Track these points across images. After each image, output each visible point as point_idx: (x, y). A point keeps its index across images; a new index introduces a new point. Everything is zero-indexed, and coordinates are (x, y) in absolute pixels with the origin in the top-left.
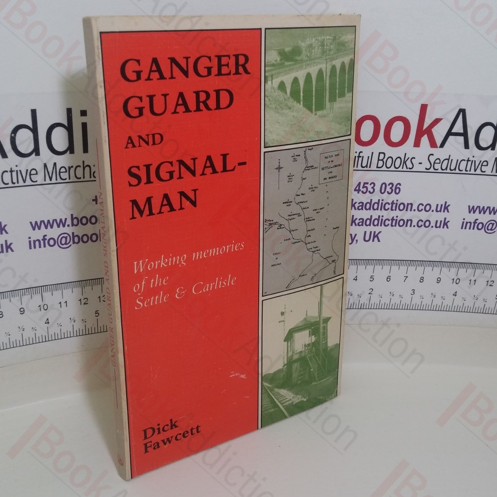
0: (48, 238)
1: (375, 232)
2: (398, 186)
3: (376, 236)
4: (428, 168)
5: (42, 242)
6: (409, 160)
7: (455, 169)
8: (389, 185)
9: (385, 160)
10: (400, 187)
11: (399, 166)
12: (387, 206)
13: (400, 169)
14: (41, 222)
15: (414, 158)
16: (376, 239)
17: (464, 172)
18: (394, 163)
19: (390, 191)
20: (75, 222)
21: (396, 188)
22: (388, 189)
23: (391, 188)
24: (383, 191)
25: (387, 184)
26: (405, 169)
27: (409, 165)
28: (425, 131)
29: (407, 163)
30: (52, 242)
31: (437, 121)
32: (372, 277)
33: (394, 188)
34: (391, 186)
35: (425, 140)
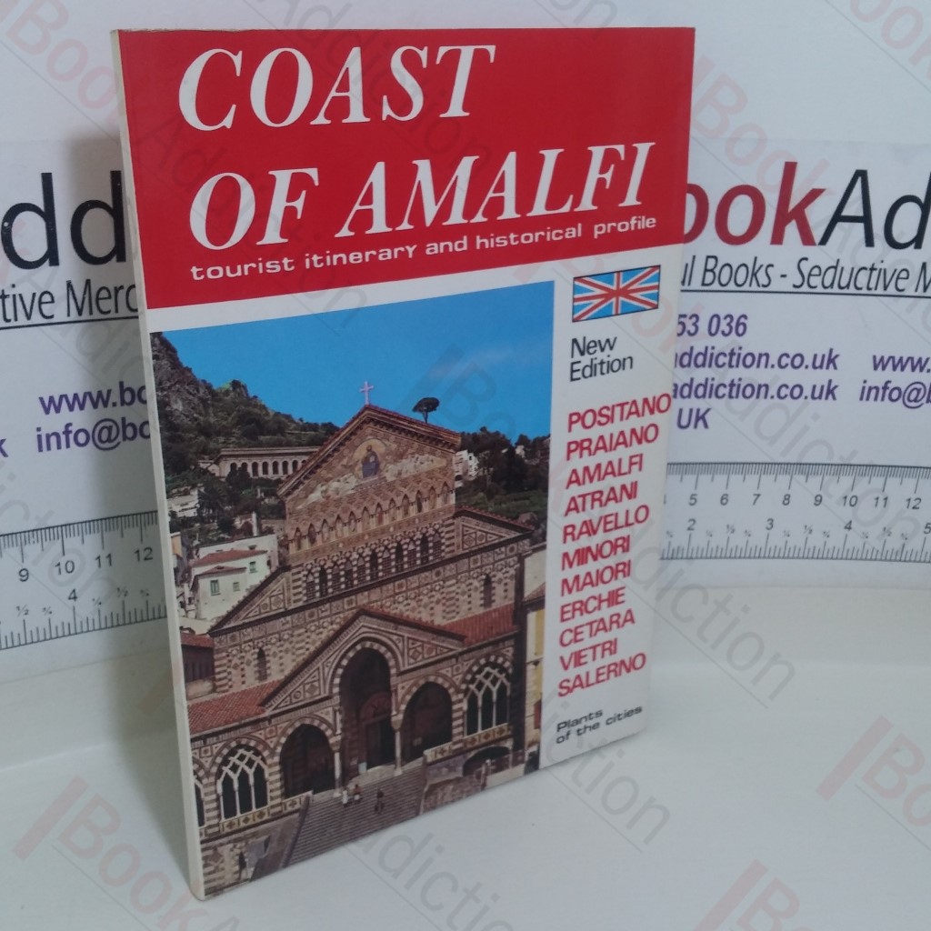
0: (74, 429)
1: (698, 410)
2: (742, 320)
3: (701, 418)
4: (798, 283)
5: (63, 438)
6: (763, 269)
7: (848, 286)
8: (725, 318)
9: (717, 271)
10: (746, 322)
11: (745, 282)
12: (722, 360)
13: (746, 287)
14: (61, 397)
15: (772, 266)
16: (701, 423)
17: (865, 291)
18: (733, 275)
19: (727, 331)
20: (128, 397)
21: (739, 325)
22: (724, 326)
23: (729, 324)
24: (713, 330)
25: (722, 317)
26: (755, 287)
27: (763, 280)
28: (791, 214)
29: (758, 275)
30: (82, 438)
31: (814, 194)
32: (693, 497)
33: (734, 324)
34: (728, 320)
35: (792, 230)
